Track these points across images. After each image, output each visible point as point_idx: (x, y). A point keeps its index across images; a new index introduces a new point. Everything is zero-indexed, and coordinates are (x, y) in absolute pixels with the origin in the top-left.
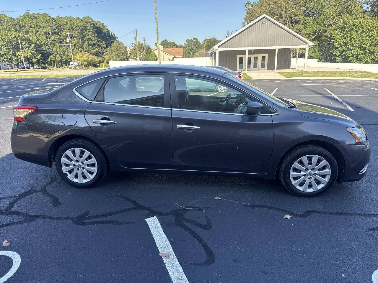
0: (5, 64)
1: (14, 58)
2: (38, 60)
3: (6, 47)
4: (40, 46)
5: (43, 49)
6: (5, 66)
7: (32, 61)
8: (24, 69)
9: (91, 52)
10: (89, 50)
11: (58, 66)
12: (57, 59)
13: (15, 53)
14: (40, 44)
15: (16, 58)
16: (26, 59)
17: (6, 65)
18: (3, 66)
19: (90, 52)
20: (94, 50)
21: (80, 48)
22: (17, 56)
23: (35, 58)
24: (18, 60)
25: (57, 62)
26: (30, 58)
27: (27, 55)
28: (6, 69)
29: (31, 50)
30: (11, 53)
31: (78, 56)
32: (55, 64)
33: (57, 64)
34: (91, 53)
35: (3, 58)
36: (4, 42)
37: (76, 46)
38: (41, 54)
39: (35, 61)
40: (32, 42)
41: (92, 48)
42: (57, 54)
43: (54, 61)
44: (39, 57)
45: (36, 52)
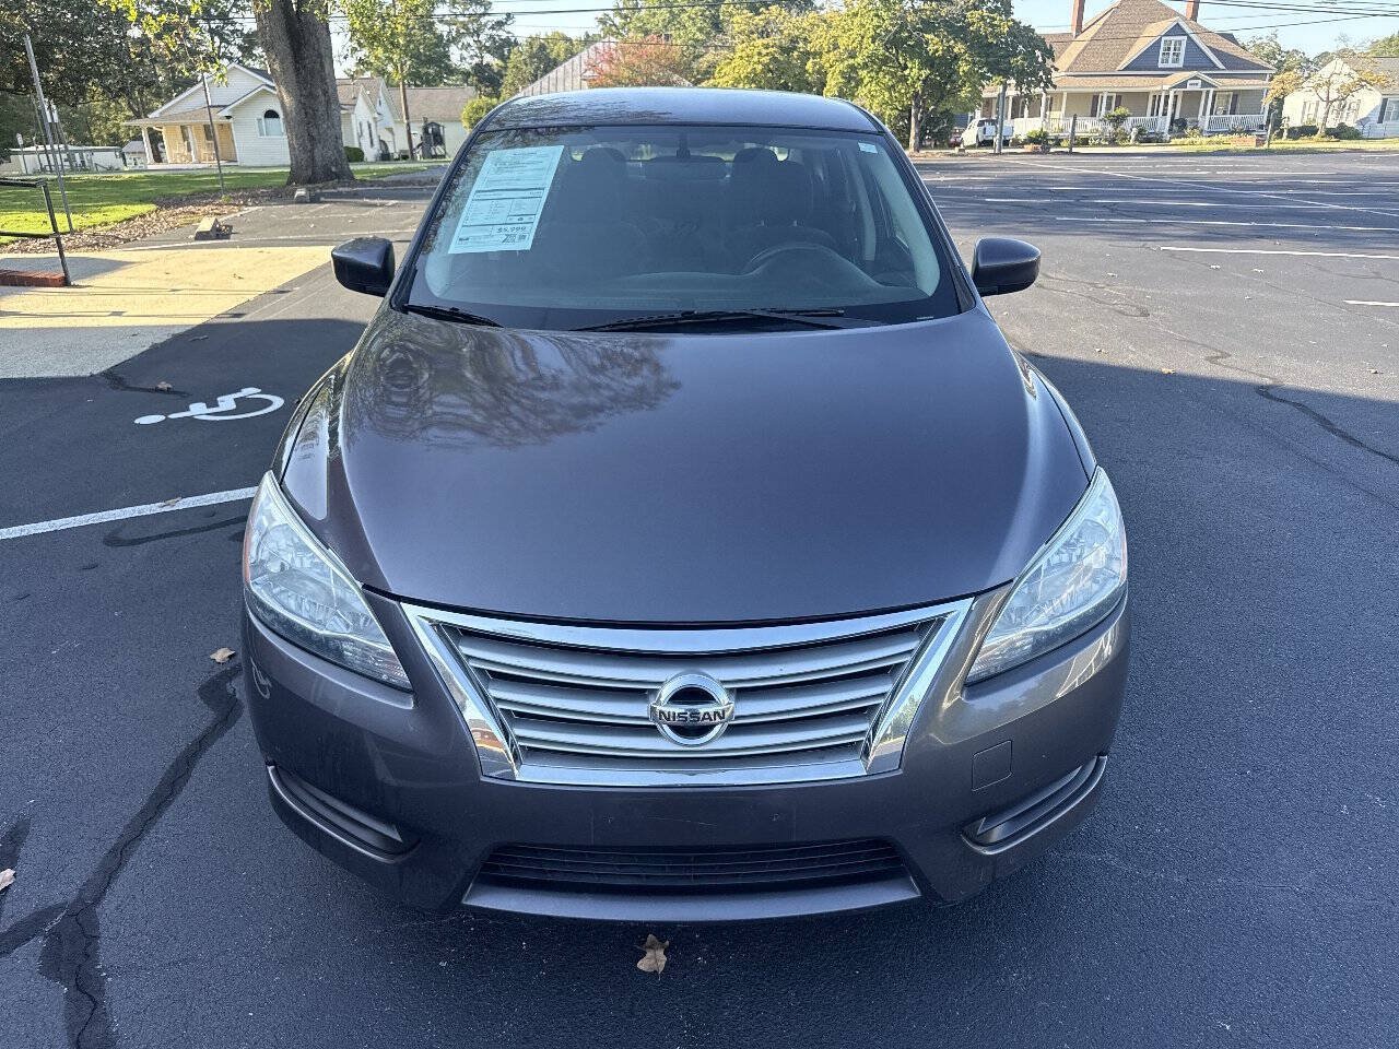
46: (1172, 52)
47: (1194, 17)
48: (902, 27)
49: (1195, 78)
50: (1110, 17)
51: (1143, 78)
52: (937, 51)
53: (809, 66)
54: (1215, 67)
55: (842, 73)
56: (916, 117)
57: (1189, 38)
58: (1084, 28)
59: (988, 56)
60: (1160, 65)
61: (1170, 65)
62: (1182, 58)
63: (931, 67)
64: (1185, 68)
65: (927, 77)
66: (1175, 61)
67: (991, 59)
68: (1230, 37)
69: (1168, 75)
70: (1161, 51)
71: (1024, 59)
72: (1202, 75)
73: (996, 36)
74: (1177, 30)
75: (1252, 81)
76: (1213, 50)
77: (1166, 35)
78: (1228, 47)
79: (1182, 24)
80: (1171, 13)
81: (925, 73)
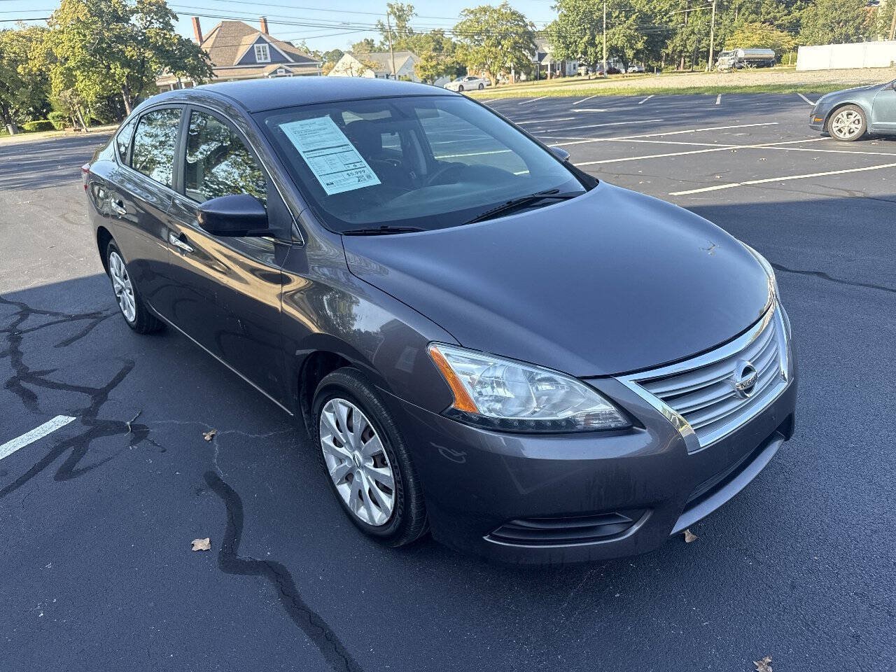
0: (574, 65)
1: (591, 50)
2: (638, 52)
3: (579, 25)
4: (650, 17)
5: (654, 24)
6: (574, 68)
7: (625, 55)
8: (603, 76)
9: (780, 22)
10: (775, 18)
11: (688, 64)
12: (688, 46)
13: (594, 38)
14: (649, 13)
15: (592, 50)
16: (614, 50)
17: (577, 66)
18: (570, 69)
19: (776, 23)
20: (790, 17)
21: (753, 12)
22: (596, 46)
23: (632, 48)
24: (596, 53)
25: (688, 54)
26: (623, 48)
27: (616, 42)
28: (573, 76)
29: (628, 28)
30: (586, 39)
31: (741, 36)
32: (683, 60)
33: (687, 60)
34: (779, 26)
35: (569, 52)
36: (577, 15)
37: (743, 10)
38: (645, 38)
39: (630, 53)
40: (634, 10)
41: (786, 12)
42: (691, 35)
43: (681, 51)
44: (640, 45)
45: (636, 34)
46: (262, 53)
47: (267, 32)
48: (102, 40)
49: (280, 68)
50: (219, 32)
51: (251, 69)
52: (133, 56)
53: (20, 69)
54: (288, 61)
55: (62, 73)
56: (128, 101)
57: (270, 46)
58: (204, 40)
59: (168, 58)
60: (258, 61)
61: (263, 61)
62: (269, 56)
63: (129, 66)
64: (272, 63)
65: (128, 73)
66: (266, 58)
67: (171, 60)
68: (289, 43)
69: (263, 67)
70: (256, 53)
71: (193, 60)
72: (283, 65)
73: (171, 45)
74: (260, 40)
75: (308, 69)
76: (285, 52)
77: (256, 43)
78: (289, 49)
79: (263, 36)
80: (253, 31)
81: (127, 71)
